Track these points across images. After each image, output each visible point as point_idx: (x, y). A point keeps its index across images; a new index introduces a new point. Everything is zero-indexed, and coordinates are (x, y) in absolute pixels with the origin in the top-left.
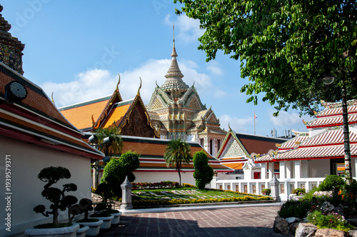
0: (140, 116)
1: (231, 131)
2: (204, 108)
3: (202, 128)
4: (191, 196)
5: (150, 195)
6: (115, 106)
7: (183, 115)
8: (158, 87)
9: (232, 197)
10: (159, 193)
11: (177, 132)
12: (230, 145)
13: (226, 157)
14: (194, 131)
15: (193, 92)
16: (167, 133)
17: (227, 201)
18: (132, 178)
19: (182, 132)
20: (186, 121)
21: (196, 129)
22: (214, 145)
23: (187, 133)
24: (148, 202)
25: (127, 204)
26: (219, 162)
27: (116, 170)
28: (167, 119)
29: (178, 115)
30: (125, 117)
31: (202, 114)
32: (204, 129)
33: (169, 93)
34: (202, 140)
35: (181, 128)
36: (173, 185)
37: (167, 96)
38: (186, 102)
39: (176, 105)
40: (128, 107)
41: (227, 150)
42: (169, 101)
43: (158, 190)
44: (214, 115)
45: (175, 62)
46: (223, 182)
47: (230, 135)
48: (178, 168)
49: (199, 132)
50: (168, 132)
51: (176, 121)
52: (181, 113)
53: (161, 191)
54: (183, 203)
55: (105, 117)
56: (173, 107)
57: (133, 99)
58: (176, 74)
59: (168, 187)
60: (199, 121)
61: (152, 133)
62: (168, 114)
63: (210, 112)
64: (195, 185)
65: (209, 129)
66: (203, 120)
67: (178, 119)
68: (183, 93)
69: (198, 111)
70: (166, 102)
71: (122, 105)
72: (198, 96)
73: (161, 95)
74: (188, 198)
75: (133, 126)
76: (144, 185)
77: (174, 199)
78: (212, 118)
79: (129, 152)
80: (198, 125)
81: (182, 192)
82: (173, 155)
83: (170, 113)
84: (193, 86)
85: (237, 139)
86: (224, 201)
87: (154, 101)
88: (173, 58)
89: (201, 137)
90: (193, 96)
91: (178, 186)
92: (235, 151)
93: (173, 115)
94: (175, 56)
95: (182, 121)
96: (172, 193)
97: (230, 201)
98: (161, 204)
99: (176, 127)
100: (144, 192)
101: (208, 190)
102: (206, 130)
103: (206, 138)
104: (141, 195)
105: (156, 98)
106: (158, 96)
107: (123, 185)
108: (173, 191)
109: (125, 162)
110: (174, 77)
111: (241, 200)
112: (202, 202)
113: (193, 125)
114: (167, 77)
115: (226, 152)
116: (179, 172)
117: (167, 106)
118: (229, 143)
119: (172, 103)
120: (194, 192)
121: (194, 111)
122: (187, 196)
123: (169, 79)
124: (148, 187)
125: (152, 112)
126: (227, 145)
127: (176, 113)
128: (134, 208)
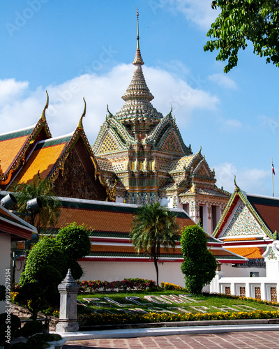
0: (82, 165)
1: (238, 190)
2: (188, 151)
3: (185, 186)
4: (179, 306)
5: (108, 305)
6: (40, 147)
7: (153, 164)
8: (111, 116)
9: (254, 310)
10: (122, 301)
11: (142, 192)
12: (237, 216)
13: (230, 236)
14: (172, 191)
15: (170, 125)
16: (125, 194)
17: (246, 317)
18: (77, 273)
19: (151, 192)
20: (158, 173)
21: (175, 187)
22: (207, 215)
23: (161, 194)
24: (106, 318)
25: (69, 320)
26: (220, 246)
27: (49, 258)
28: (125, 169)
29: (145, 163)
30: (56, 165)
31: (186, 161)
32: (189, 187)
33: (128, 126)
34: (185, 206)
35: (150, 186)
36: (145, 286)
37: (125, 131)
38: (157, 142)
39: (141, 146)
40: (61, 147)
41: (232, 224)
42: (128, 138)
43: (119, 295)
44: (205, 164)
45: (140, 73)
46: (232, 281)
47: (237, 198)
48: (155, 255)
49: (180, 192)
50: (126, 192)
51: (142, 174)
52: (150, 160)
53: (127, 296)
54: (169, 320)
55: (21, 165)
56: (136, 148)
57: (72, 134)
58: (142, 93)
59: (136, 288)
60: (180, 174)
61: (102, 193)
62: (127, 161)
63: (199, 158)
64: (184, 286)
65: (198, 188)
66: (188, 172)
67: (144, 169)
68: (153, 126)
69: (179, 157)
70: (123, 141)
71: (52, 144)
72: (178, 132)
73: (115, 129)
74: (176, 310)
75: (69, 180)
76: (95, 286)
77: (152, 312)
78: (202, 168)
79: (73, 225)
80: (179, 180)
81: (162, 298)
82: (147, 232)
83: (131, 159)
84: (170, 115)
85: (250, 205)
86: (242, 317)
87: (103, 139)
88: (136, 68)
89: (184, 201)
90: (170, 130)
91: (153, 288)
92: (246, 226)
93: (136, 163)
94: (140, 63)
95: (151, 173)
96: (146, 301)
97: (253, 317)
98: (129, 321)
99: (141, 184)
100: (96, 298)
101: (208, 295)
102: (193, 189)
103: (192, 204)
104: (91, 303)
105: (106, 133)
106: (111, 131)
107: (63, 286)
108: (148, 297)
109: (65, 244)
110: (138, 98)
111: (272, 316)
112: (202, 318)
113: (169, 181)
114: (125, 99)
115: (230, 227)
116: (156, 261)
117: (126, 148)
118: (234, 212)
119: (135, 142)
120: (183, 299)
121: (172, 157)
122: (173, 307)
123: (129, 103)
124: (101, 289)
125: (99, 158)
126: (232, 216)
127: (141, 160)
128: (81, 330)
